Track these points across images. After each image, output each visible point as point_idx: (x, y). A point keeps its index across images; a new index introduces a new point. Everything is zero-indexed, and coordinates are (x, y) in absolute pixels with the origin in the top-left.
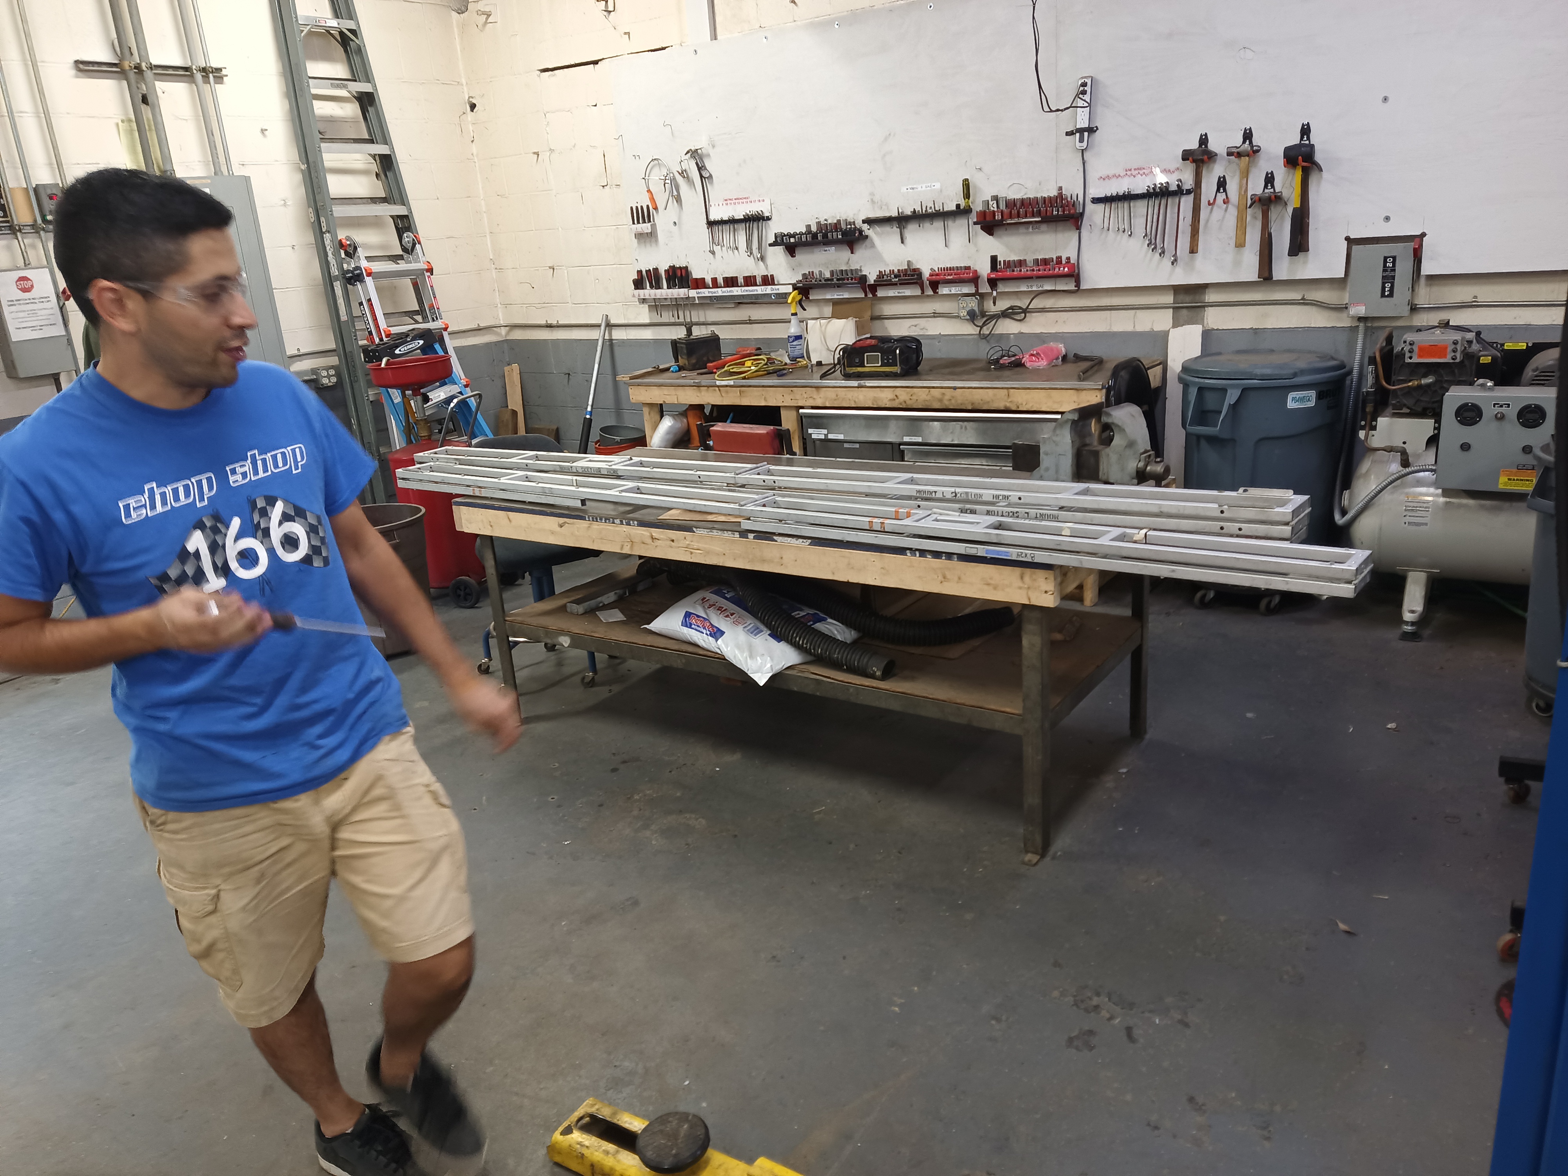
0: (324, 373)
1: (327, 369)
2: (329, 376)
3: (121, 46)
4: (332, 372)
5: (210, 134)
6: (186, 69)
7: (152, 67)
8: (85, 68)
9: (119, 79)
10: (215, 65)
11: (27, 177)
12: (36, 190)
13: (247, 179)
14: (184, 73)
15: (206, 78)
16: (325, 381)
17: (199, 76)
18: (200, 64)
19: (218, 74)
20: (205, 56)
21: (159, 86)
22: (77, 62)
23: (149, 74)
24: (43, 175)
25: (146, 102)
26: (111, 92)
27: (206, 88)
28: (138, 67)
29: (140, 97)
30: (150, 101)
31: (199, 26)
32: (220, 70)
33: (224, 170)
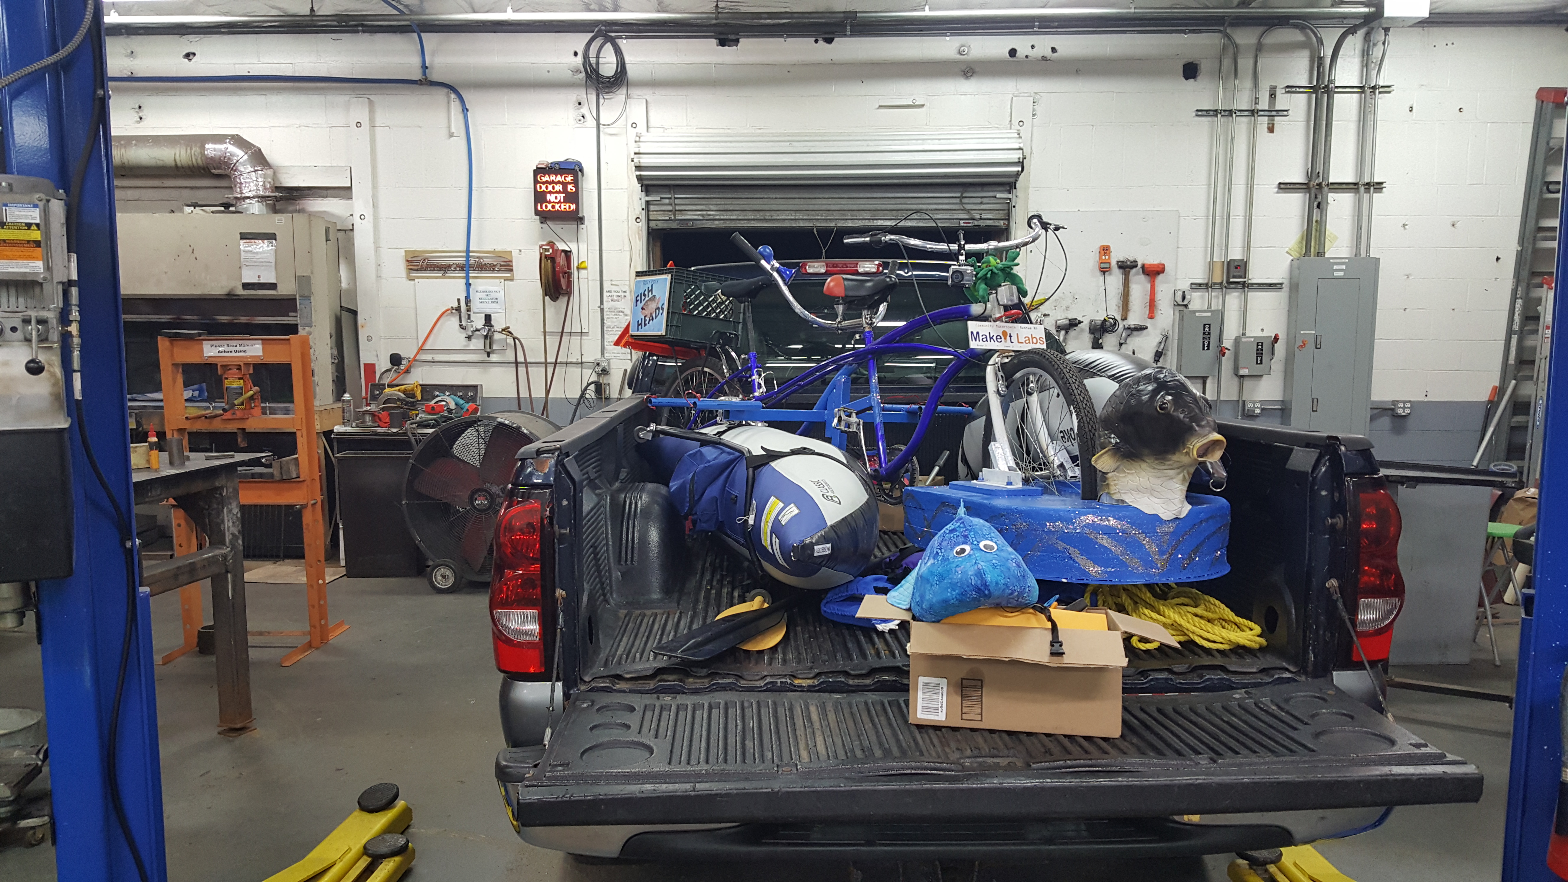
0: (1401, 405)
1: (1405, 402)
2: (1404, 408)
3: (1312, 174)
4: (1408, 405)
5: (1359, 227)
6: (1355, 184)
7: (1328, 185)
8: (1284, 187)
9: (1305, 193)
10: (1376, 180)
11: (1227, 256)
12: (1229, 263)
13: (1377, 260)
14: (1352, 187)
15: (1367, 190)
16: (1400, 411)
17: (1362, 189)
18: (1367, 180)
19: (1378, 187)
20: (1372, 175)
21: (1331, 196)
22: (1280, 184)
23: (1326, 188)
24: (1236, 254)
25: (1319, 206)
26: (1296, 201)
27: (1366, 196)
28: (1320, 185)
29: (1316, 204)
30: (1323, 205)
31: (1373, 155)
32: (1382, 183)
33: (1363, 254)
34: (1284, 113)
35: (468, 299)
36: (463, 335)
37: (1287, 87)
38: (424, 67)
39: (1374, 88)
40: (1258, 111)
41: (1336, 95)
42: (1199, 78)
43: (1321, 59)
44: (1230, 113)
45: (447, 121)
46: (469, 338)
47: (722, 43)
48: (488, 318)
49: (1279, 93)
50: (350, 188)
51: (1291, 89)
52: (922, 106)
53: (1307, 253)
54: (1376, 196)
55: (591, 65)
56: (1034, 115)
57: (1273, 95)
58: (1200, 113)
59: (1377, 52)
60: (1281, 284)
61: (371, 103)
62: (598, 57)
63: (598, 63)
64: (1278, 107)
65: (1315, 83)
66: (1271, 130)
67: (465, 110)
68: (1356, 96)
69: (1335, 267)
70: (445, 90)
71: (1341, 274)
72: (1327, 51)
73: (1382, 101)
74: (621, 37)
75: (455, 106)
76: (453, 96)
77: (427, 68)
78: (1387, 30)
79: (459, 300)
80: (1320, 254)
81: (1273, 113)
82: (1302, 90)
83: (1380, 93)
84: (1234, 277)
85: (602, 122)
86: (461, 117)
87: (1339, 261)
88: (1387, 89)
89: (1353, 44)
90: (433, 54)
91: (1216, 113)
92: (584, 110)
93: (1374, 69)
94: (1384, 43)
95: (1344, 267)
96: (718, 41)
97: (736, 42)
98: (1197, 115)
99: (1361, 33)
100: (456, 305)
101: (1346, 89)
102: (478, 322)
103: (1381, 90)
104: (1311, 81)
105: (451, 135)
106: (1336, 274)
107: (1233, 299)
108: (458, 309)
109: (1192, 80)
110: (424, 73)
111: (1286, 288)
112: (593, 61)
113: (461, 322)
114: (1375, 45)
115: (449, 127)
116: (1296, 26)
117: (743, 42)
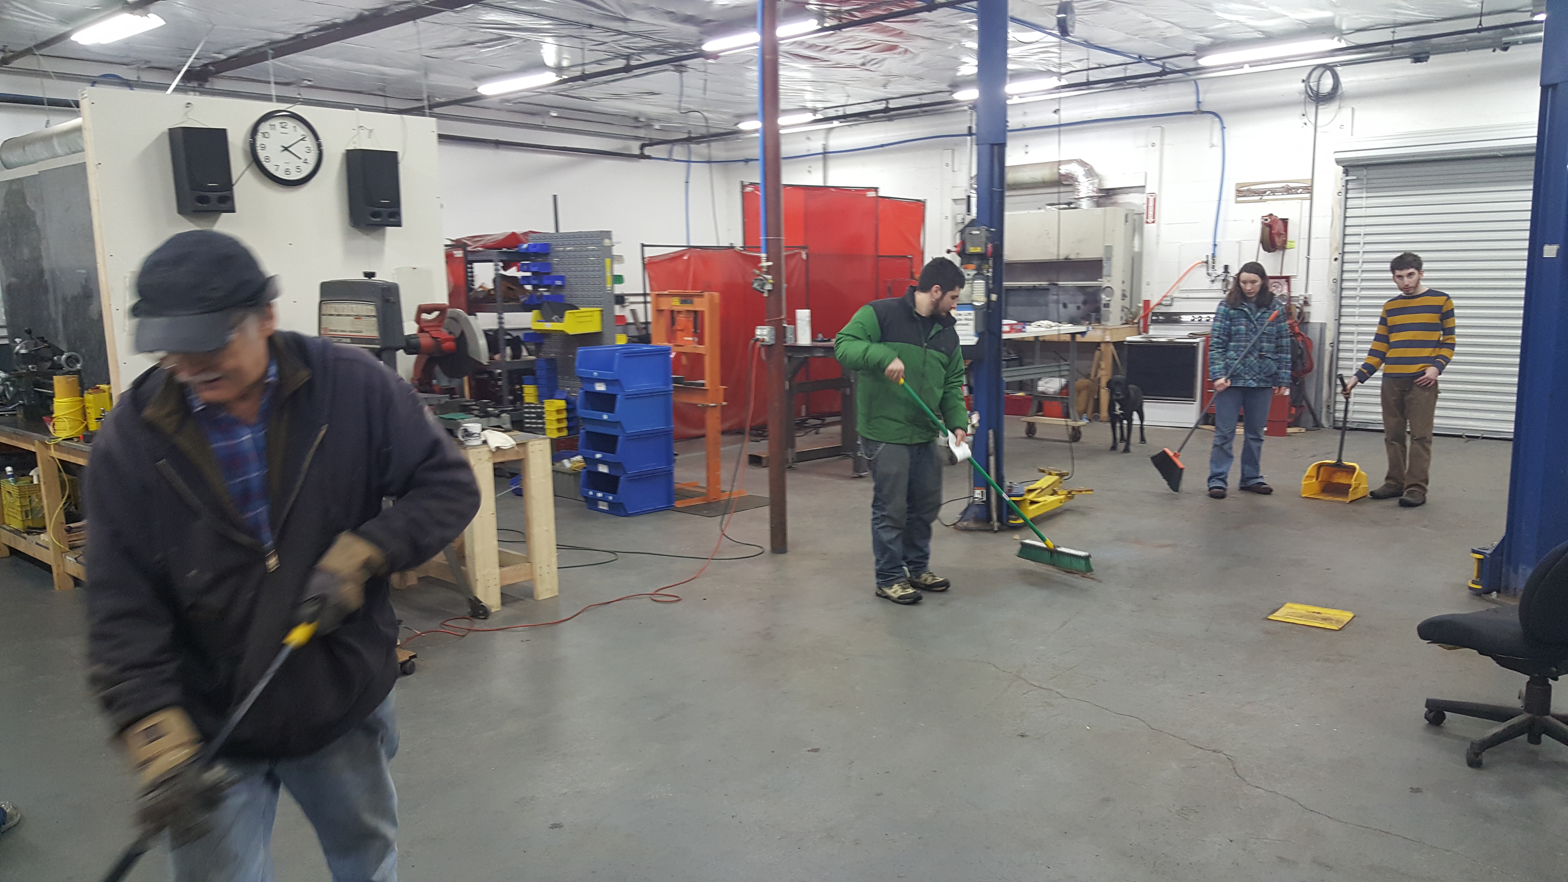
35: (1214, 255)
36: (1209, 279)
38: (1198, 102)
45: (1210, 136)
46: (1214, 281)
47: (1416, 61)
48: (1226, 267)
50: (1144, 186)
55: (1311, 87)
61: (1162, 129)
62: (1318, 82)
63: (1317, 86)
67: (1223, 128)
70: (1212, 115)
75: (1217, 126)
76: (1216, 120)
77: (1200, 102)
79: (1207, 256)
85: (1318, 125)
86: (1220, 135)
90: (1206, 92)
92: (1306, 119)
96: (1412, 60)
97: (1427, 59)
100: (1205, 260)
102: (1220, 271)
105: (1211, 145)
108: (1207, 262)
110: (1198, 106)
112: (1314, 84)
113: (1208, 270)
115: (1211, 140)
117: (1432, 58)
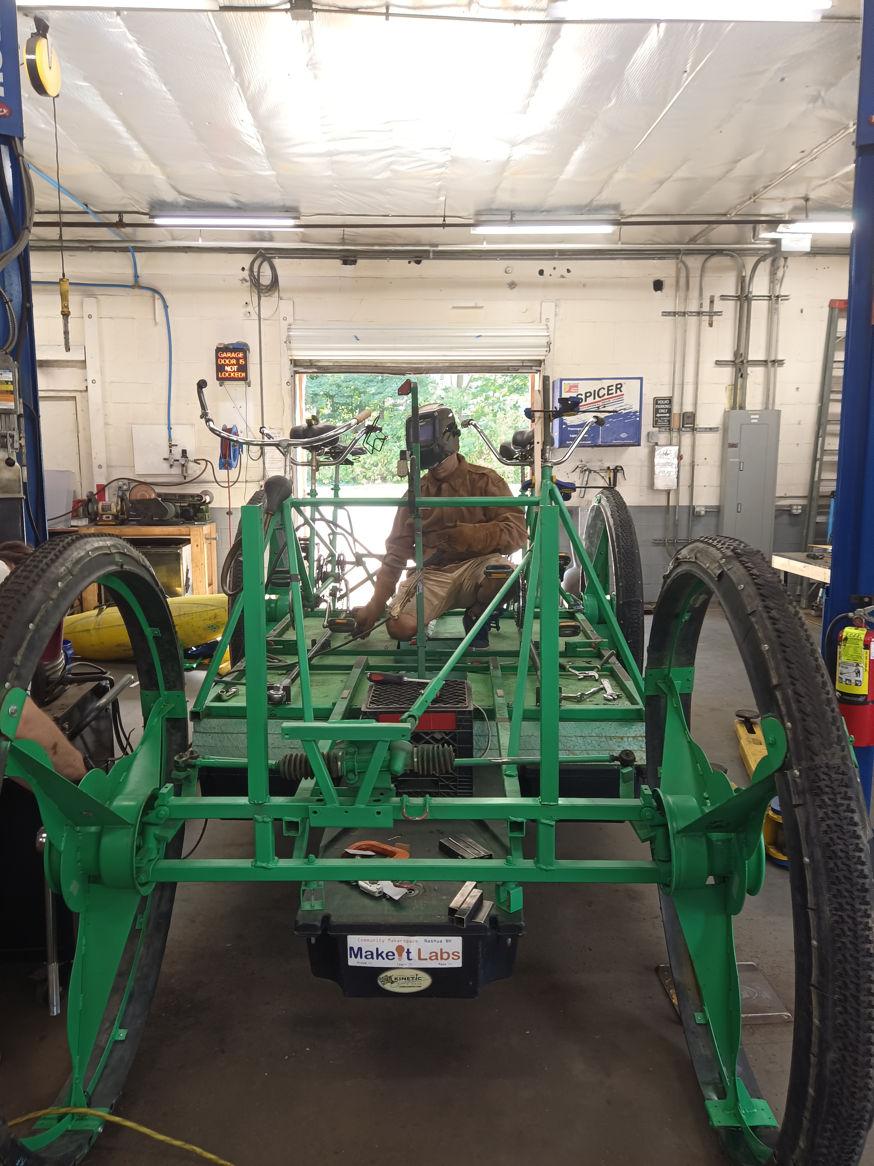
0: (795, 507)
1: (797, 505)
2: (797, 509)
3: (736, 354)
4: (800, 507)
5: (768, 390)
6: (765, 361)
7: (748, 361)
8: (718, 363)
9: (733, 367)
10: (779, 358)
11: (681, 409)
12: (684, 414)
13: (779, 412)
14: (765, 363)
15: (773, 365)
16: (794, 511)
17: (770, 364)
18: (773, 358)
19: (781, 363)
20: (776, 355)
21: (750, 369)
22: (717, 361)
23: (746, 365)
24: (688, 408)
25: (742, 376)
26: (727, 374)
27: (772, 369)
28: (742, 362)
29: (740, 375)
30: (743, 376)
31: (777, 341)
32: (783, 360)
33: (770, 407)
34: (719, 313)
35: (169, 439)
36: (166, 464)
37: (722, 296)
38: (136, 276)
39: (778, 297)
40: (703, 312)
41: (753, 302)
42: (664, 290)
43: (744, 277)
44: (684, 314)
45: (152, 314)
46: (171, 466)
47: (345, 263)
48: (184, 452)
49: (717, 300)
50: (85, 362)
51: (723, 297)
52: (482, 307)
53: (733, 407)
54: (780, 370)
55: (254, 278)
56: (556, 315)
57: (712, 302)
58: (665, 314)
59: (780, 273)
60: (718, 428)
61: (98, 300)
62: (259, 272)
63: (259, 275)
64: (715, 310)
65: (739, 293)
66: (711, 325)
67: (166, 307)
68: (766, 302)
69: (752, 417)
70: (152, 292)
71: (756, 421)
72: (747, 273)
73: (783, 306)
74: (274, 258)
75: (159, 303)
76: (157, 296)
77: (138, 276)
78: (786, 259)
79: (163, 439)
80: (742, 407)
81: (712, 314)
82: (731, 298)
83: (782, 300)
84: (687, 424)
85: (262, 317)
86: (163, 311)
87: (755, 412)
88: (786, 298)
89: (764, 268)
90: (142, 267)
91: (675, 314)
92: (250, 308)
93: (777, 284)
94: (784, 267)
95: (757, 417)
96: (341, 262)
97: (354, 262)
98: (663, 315)
99: (769, 260)
101: (760, 298)
102: (177, 455)
103: (783, 298)
104: (737, 292)
105: (156, 323)
106: (753, 421)
107: (687, 438)
109: (659, 292)
110: (136, 280)
111: (721, 432)
112: (256, 274)
114: (778, 268)
115: (155, 319)
116: (727, 255)
117: (360, 262)
